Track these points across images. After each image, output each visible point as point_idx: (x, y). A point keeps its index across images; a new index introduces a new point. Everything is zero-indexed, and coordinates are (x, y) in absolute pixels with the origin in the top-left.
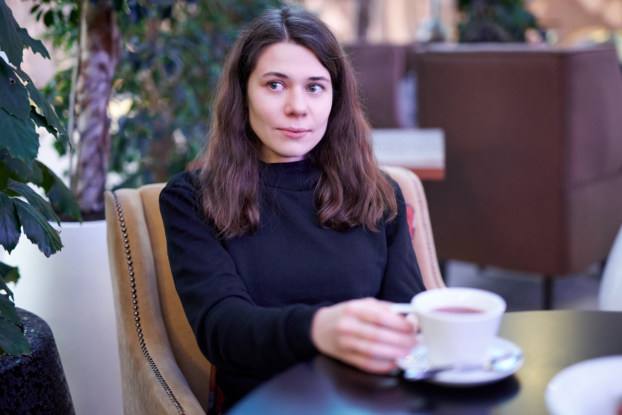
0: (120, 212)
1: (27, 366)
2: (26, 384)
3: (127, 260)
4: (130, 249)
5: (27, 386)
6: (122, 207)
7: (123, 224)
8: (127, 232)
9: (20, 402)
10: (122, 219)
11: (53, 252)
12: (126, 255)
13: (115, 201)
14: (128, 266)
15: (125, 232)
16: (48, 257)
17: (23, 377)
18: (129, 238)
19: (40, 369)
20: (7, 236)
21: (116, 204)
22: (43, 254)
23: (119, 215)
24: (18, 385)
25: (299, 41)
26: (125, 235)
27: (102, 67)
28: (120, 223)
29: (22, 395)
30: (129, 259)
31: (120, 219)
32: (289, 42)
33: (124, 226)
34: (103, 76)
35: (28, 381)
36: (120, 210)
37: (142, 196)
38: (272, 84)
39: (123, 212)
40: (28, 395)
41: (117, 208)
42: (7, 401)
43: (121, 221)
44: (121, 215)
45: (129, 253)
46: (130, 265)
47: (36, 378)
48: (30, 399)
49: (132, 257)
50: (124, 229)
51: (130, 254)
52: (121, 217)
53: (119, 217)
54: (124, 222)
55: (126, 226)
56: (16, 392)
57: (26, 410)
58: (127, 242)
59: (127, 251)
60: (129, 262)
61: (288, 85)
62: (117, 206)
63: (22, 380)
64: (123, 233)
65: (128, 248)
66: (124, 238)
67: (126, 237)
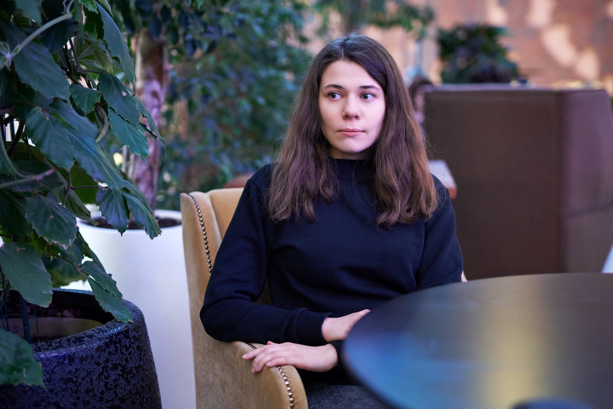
0: (198, 209)
1: (132, 331)
2: (132, 345)
3: (205, 250)
4: (207, 240)
5: (133, 348)
6: (199, 205)
7: (201, 219)
8: (205, 226)
9: (129, 359)
10: (200, 215)
11: (156, 235)
12: (204, 245)
13: (193, 201)
14: (206, 254)
15: (203, 225)
16: (152, 239)
17: (130, 339)
18: (206, 230)
19: (141, 336)
20: (120, 221)
21: (194, 203)
22: (148, 236)
23: (198, 211)
24: (126, 345)
25: (352, 58)
26: (203, 228)
27: (155, 94)
28: (199, 218)
29: (130, 354)
30: (207, 248)
31: (198, 215)
32: (344, 60)
33: (202, 221)
34: (156, 102)
35: (133, 343)
36: (198, 207)
37: (212, 198)
38: (332, 95)
39: (200, 209)
40: (133, 355)
41: (195, 206)
42: (120, 357)
43: (200, 217)
44: (199, 211)
45: (206, 244)
46: (208, 253)
47: (138, 342)
48: (135, 359)
49: (210, 247)
50: (202, 224)
51: (208, 245)
52: (199, 213)
53: (198, 213)
54: (203, 217)
55: (204, 221)
56: (126, 351)
57: (133, 367)
58: (205, 234)
59: (205, 242)
60: (207, 251)
61: (344, 94)
62: (195, 204)
63: (129, 342)
64: (201, 227)
65: (205, 239)
66: (202, 231)
67: (204, 230)
